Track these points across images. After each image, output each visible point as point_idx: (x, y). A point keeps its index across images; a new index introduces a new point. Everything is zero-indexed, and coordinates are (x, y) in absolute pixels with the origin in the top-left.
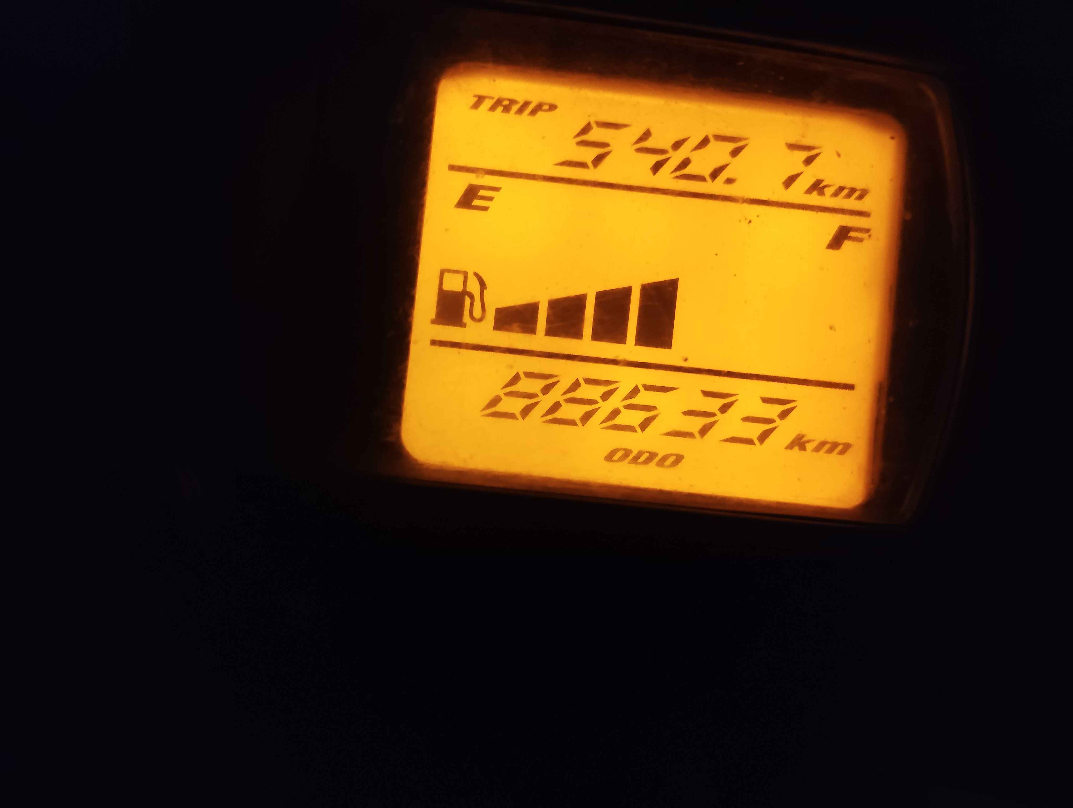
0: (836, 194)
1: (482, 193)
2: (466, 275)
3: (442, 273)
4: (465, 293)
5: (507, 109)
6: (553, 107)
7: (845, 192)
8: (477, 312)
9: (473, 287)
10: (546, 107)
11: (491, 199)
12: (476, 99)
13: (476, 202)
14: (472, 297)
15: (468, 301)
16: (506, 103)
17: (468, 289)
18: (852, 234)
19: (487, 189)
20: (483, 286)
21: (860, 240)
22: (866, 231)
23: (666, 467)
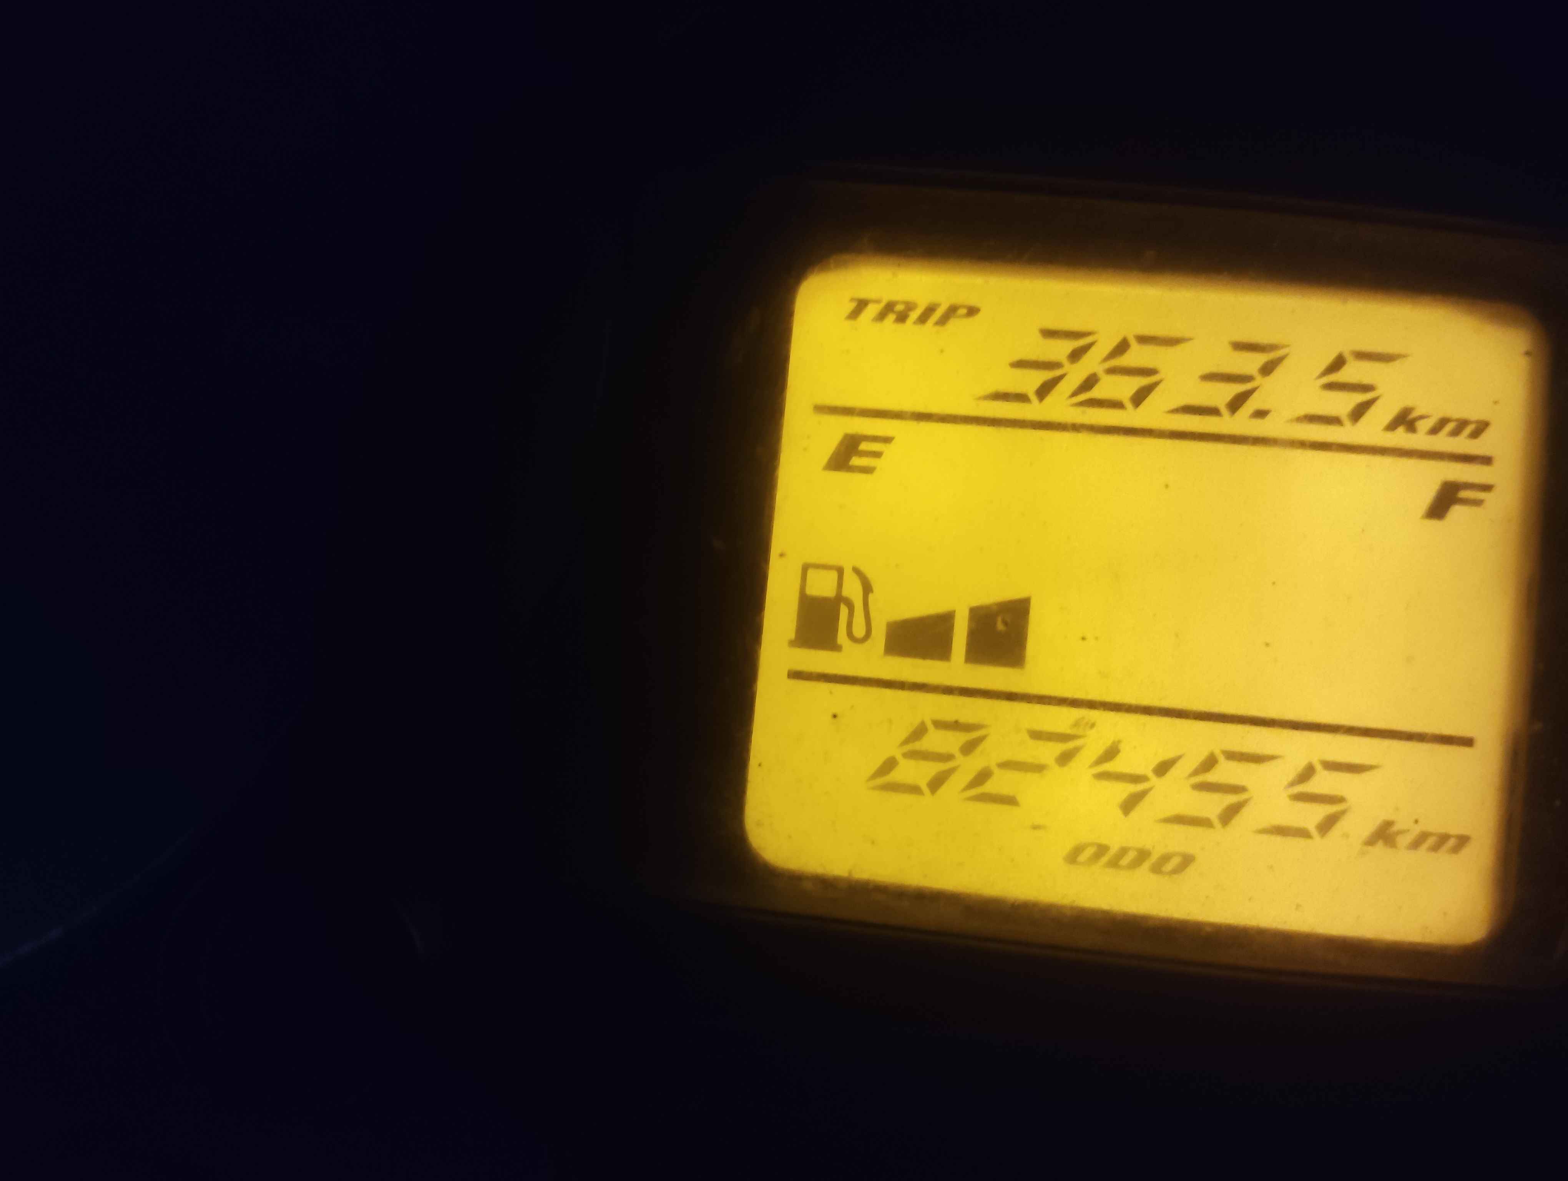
0: (1435, 431)
2: (840, 571)
3: (805, 568)
4: (839, 599)
5: (901, 317)
6: (972, 311)
7: (1451, 426)
8: (859, 629)
9: (853, 589)
10: (962, 312)
11: (877, 455)
12: (853, 305)
13: (856, 461)
14: (850, 605)
15: (844, 612)
16: (900, 308)
17: (845, 593)
18: (1463, 494)
19: (875, 439)
20: (867, 588)
21: (1477, 503)
22: (1487, 488)
23: (1165, 873)
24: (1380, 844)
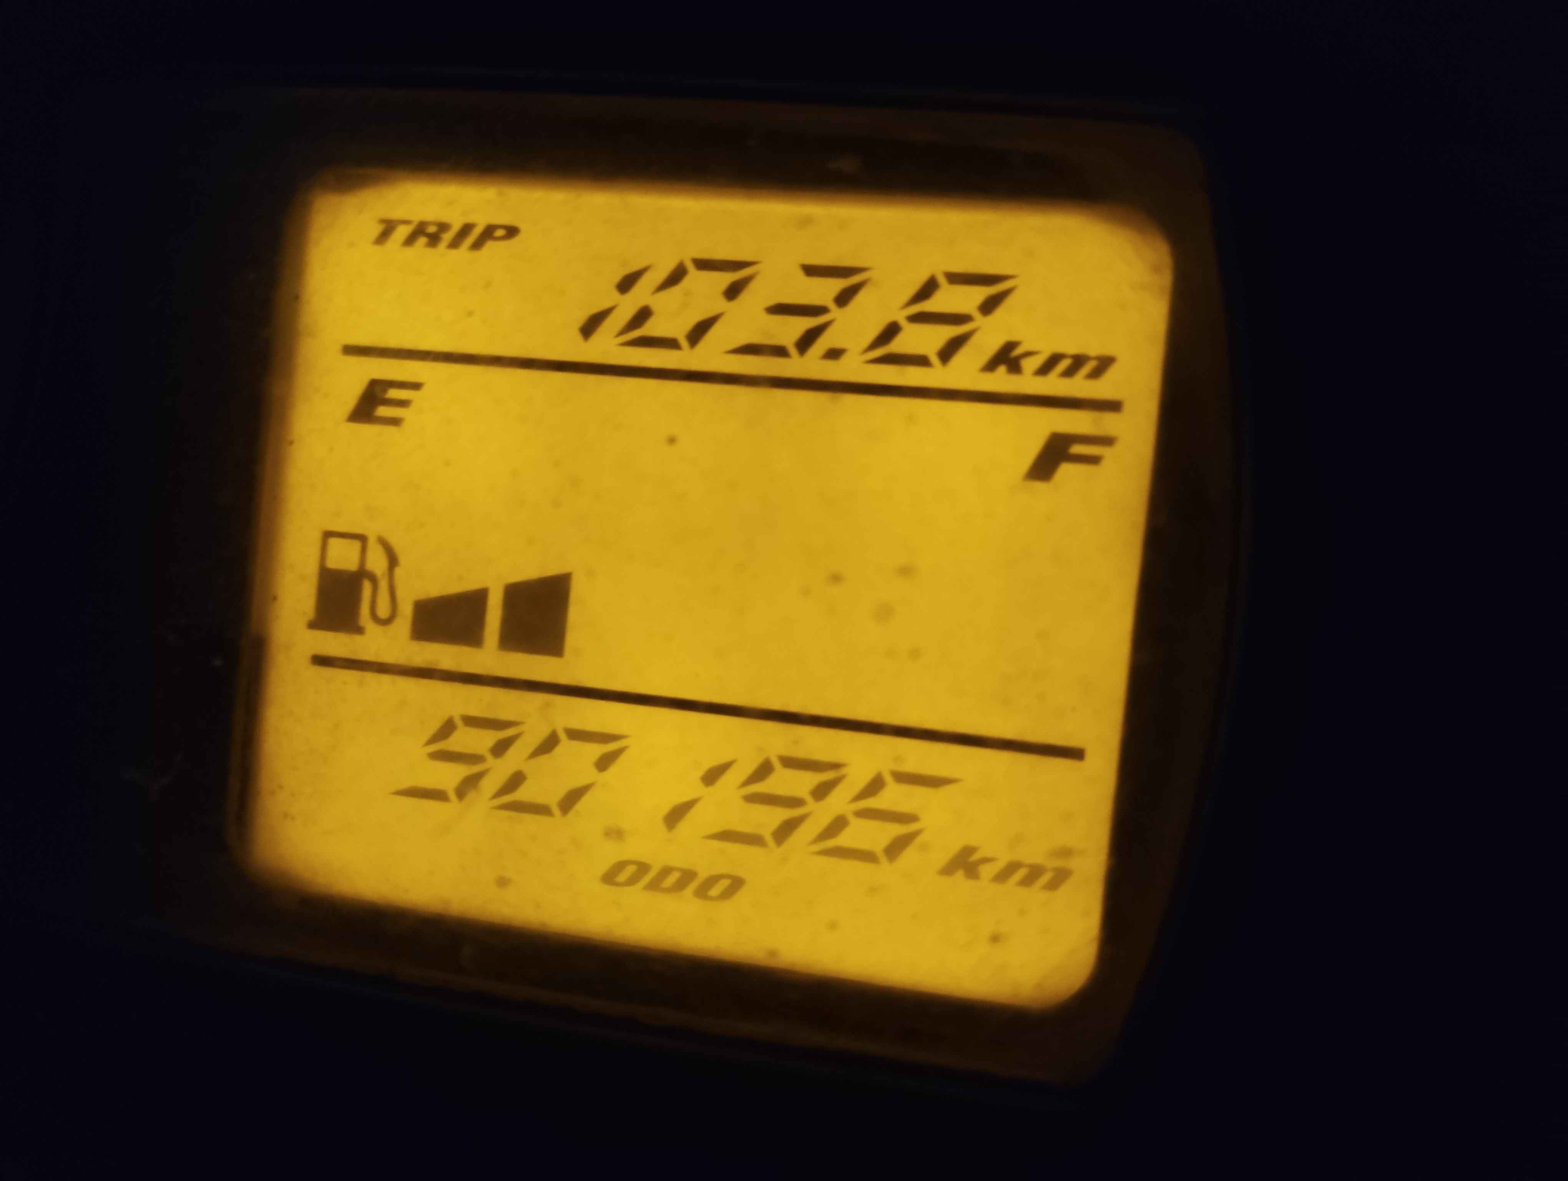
0: (1044, 370)
1: (392, 393)
2: (364, 541)
3: (326, 537)
4: (361, 574)
5: (434, 240)
6: (512, 232)
7: (1064, 364)
8: (383, 607)
9: (377, 562)
10: (500, 233)
11: (403, 403)
12: (382, 227)
13: (383, 411)
14: (374, 579)
15: (366, 587)
16: (432, 229)
17: (369, 566)
19: (402, 385)
20: (393, 560)
21: (1093, 460)
22: (1107, 441)
23: (712, 899)
24: (960, 874)
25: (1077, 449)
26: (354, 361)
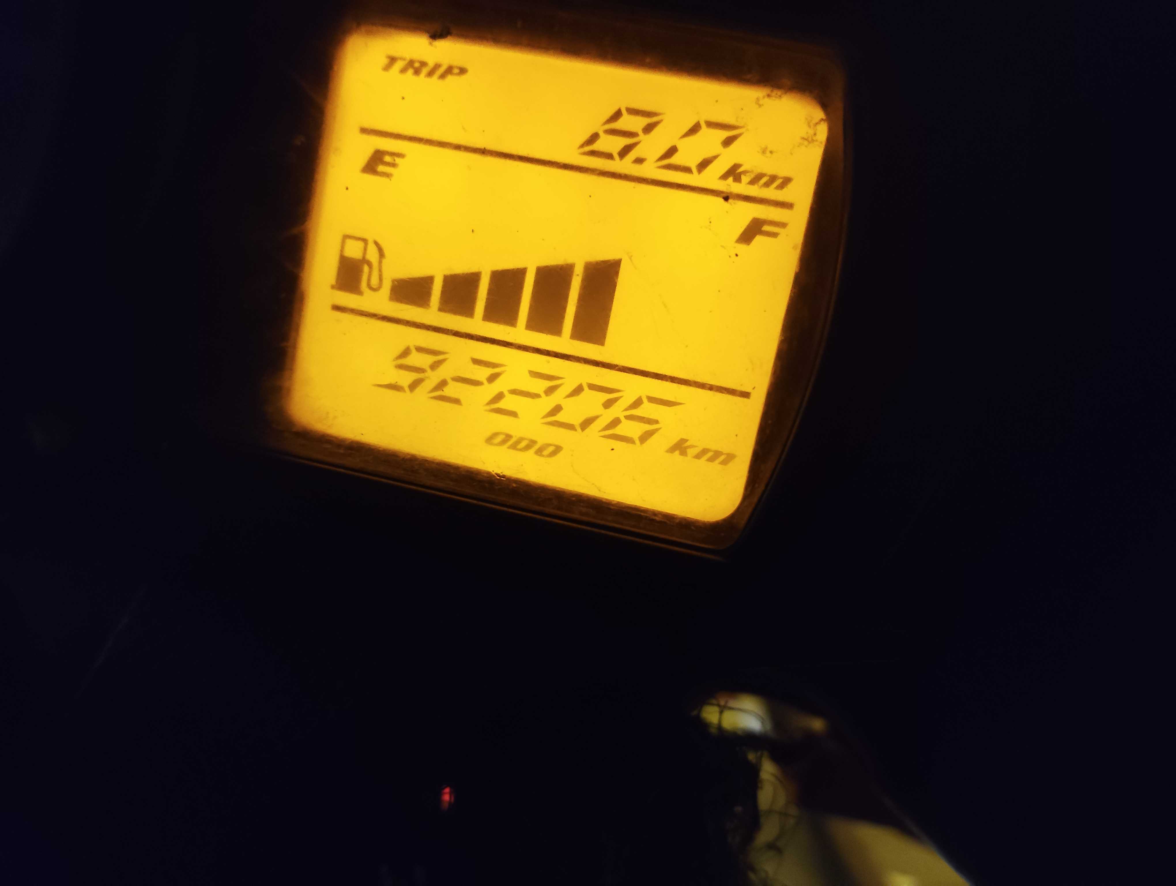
0: (752, 182)
1: (387, 159)
2: (366, 242)
3: (344, 238)
4: (365, 261)
5: (417, 72)
6: (463, 71)
7: (764, 180)
8: (375, 281)
9: (372, 255)
10: (456, 71)
11: (394, 165)
12: (387, 61)
13: (381, 168)
14: (370, 265)
15: (366, 268)
16: (417, 65)
17: (369, 257)
19: (393, 154)
20: (381, 254)
21: (774, 235)
22: (783, 225)
23: (543, 456)
24: (677, 453)
25: (766, 228)
26: (365, 137)
